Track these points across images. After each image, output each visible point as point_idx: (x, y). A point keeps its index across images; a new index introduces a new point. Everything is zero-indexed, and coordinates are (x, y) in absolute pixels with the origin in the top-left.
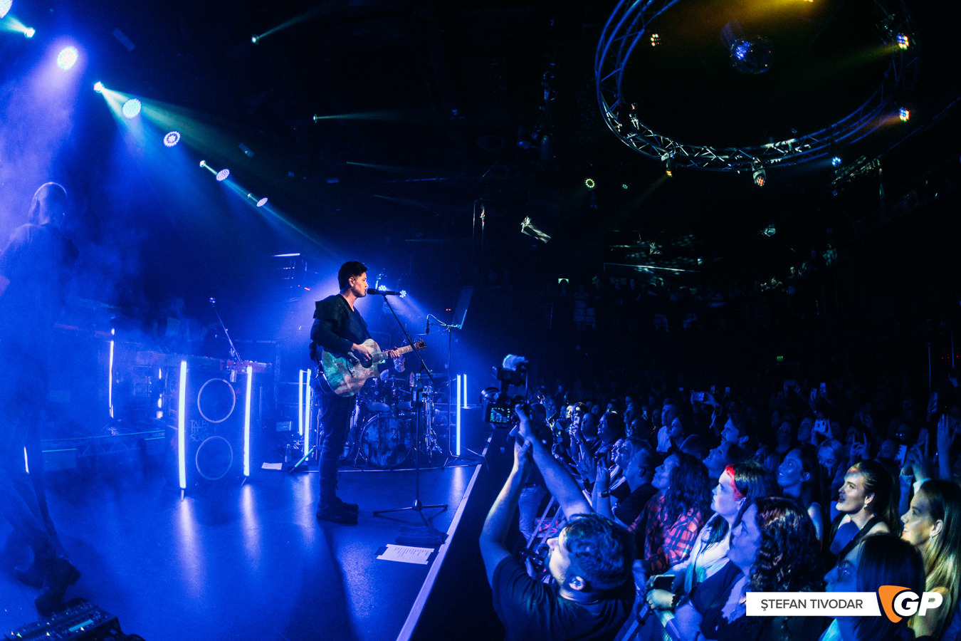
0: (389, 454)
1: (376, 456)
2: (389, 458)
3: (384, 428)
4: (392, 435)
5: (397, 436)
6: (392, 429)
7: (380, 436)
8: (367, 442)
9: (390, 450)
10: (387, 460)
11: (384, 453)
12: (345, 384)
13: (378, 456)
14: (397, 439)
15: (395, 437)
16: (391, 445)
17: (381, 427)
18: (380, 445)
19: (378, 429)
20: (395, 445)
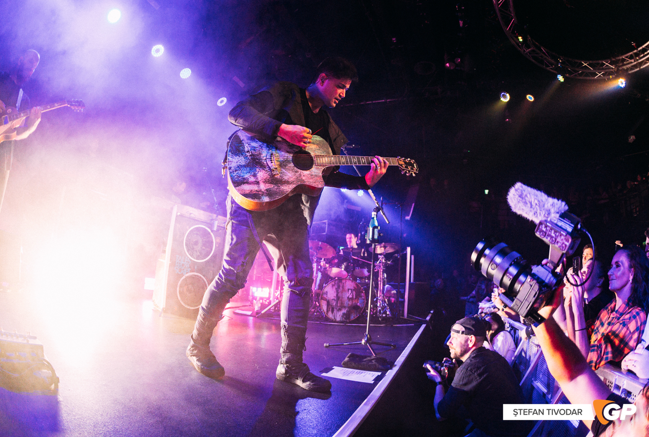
0: (344, 311)
1: (332, 312)
2: (344, 314)
3: (341, 288)
4: (349, 294)
5: (353, 296)
6: (349, 290)
7: (337, 295)
8: (325, 300)
9: (345, 307)
10: (343, 316)
11: (340, 310)
12: (257, 183)
13: (335, 312)
14: (352, 299)
15: (350, 296)
16: (347, 303)
17: (339, 287)
18: (337, 303)
19: (336, 289)
20: (350, 303)
